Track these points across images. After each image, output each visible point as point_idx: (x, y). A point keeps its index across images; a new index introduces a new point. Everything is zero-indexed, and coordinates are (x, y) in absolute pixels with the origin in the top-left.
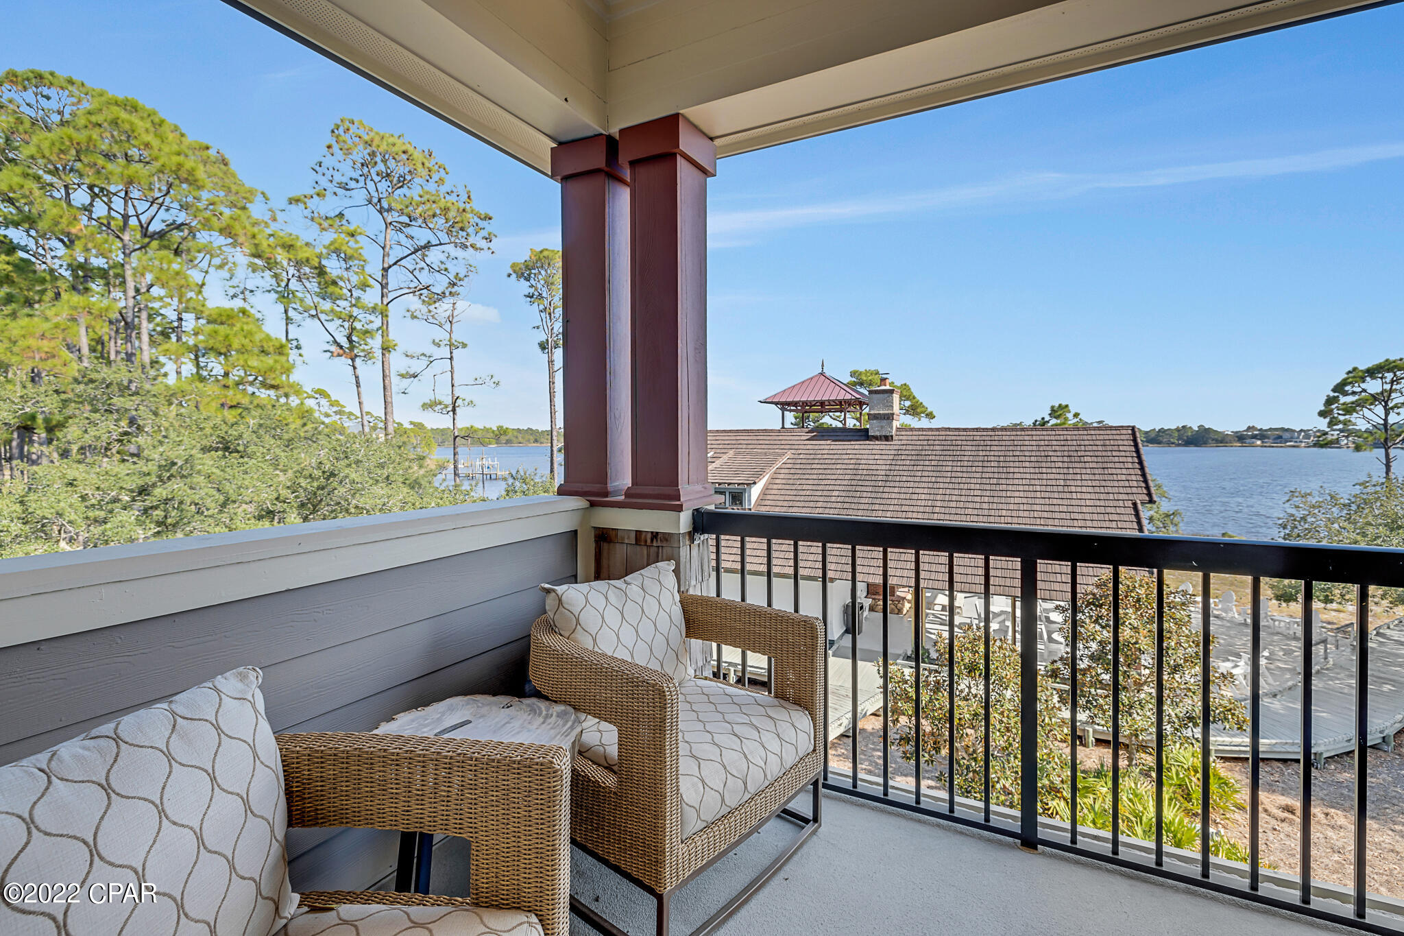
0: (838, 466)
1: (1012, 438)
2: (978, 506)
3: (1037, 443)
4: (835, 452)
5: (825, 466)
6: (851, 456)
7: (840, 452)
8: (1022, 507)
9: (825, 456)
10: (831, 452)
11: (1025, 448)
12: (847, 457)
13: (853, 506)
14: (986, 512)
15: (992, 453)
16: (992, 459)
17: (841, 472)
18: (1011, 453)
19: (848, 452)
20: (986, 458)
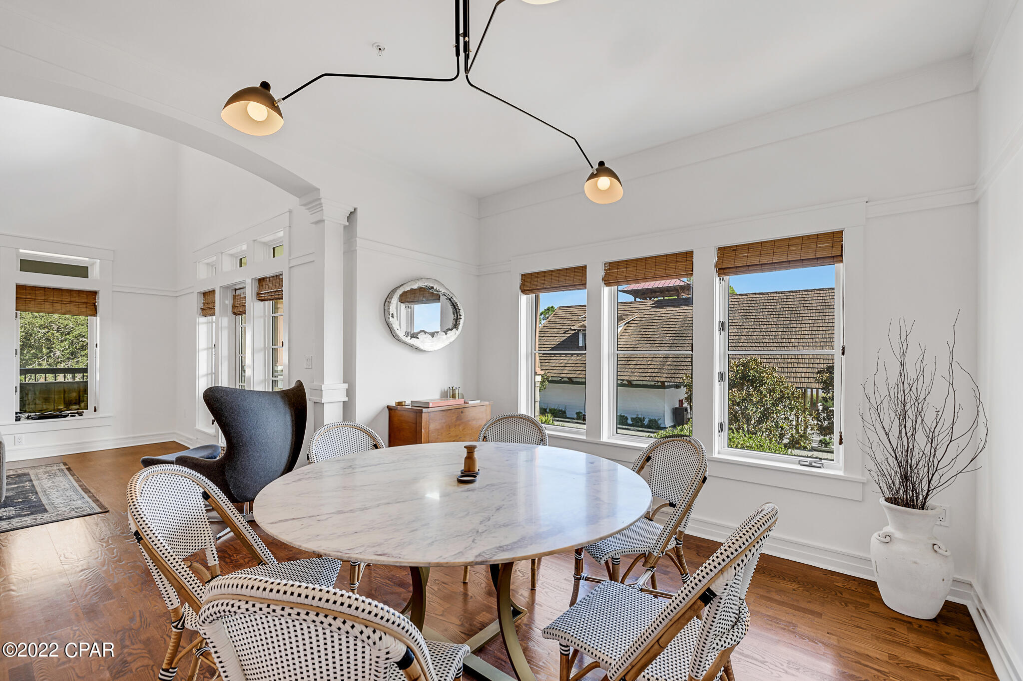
0: (672, 320)
1: (804, 296)
2: (773, 337)
3: (823, 298)
4: (670, 312)
5: (662, 321)
6: (681, 314)
7: (673, 312)
8: (807, 336)
9: (663, 315)
10: (667, 312)
11: (813, 302)
12: (678, 314)
13: (681, 342)
14: (779, 341)
15: (787, 306)
16: (787, 309)
17: (674, 323)
18: (802, 305)
19: (679, 311)
20: (782, 309)
